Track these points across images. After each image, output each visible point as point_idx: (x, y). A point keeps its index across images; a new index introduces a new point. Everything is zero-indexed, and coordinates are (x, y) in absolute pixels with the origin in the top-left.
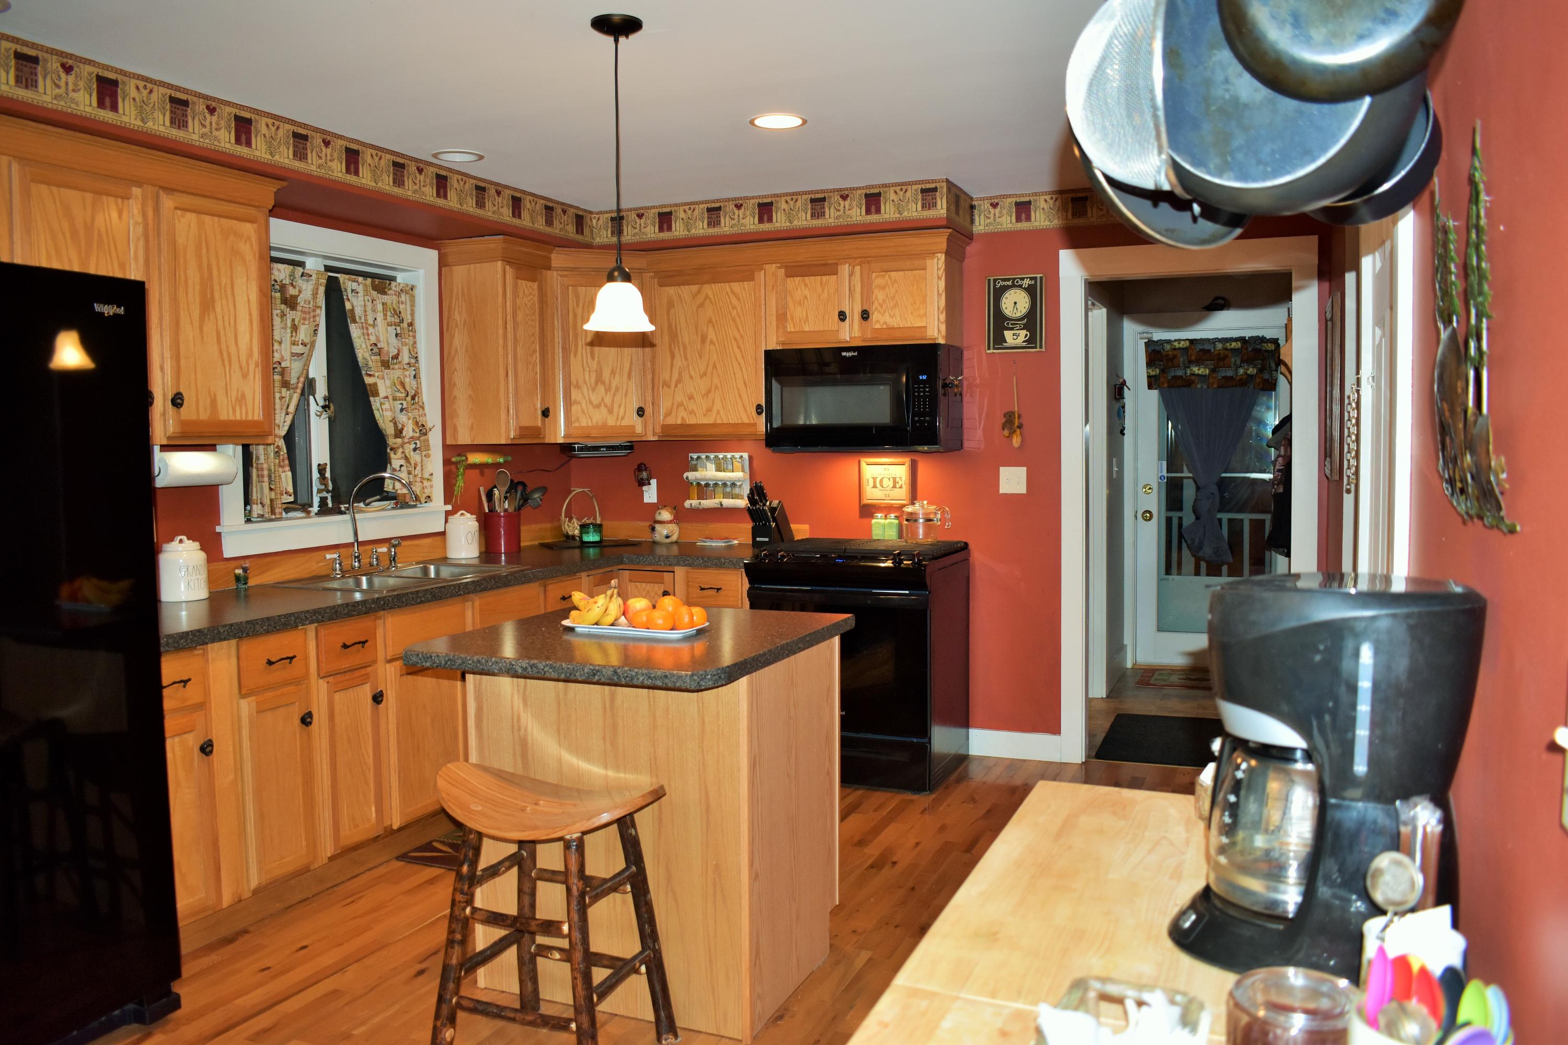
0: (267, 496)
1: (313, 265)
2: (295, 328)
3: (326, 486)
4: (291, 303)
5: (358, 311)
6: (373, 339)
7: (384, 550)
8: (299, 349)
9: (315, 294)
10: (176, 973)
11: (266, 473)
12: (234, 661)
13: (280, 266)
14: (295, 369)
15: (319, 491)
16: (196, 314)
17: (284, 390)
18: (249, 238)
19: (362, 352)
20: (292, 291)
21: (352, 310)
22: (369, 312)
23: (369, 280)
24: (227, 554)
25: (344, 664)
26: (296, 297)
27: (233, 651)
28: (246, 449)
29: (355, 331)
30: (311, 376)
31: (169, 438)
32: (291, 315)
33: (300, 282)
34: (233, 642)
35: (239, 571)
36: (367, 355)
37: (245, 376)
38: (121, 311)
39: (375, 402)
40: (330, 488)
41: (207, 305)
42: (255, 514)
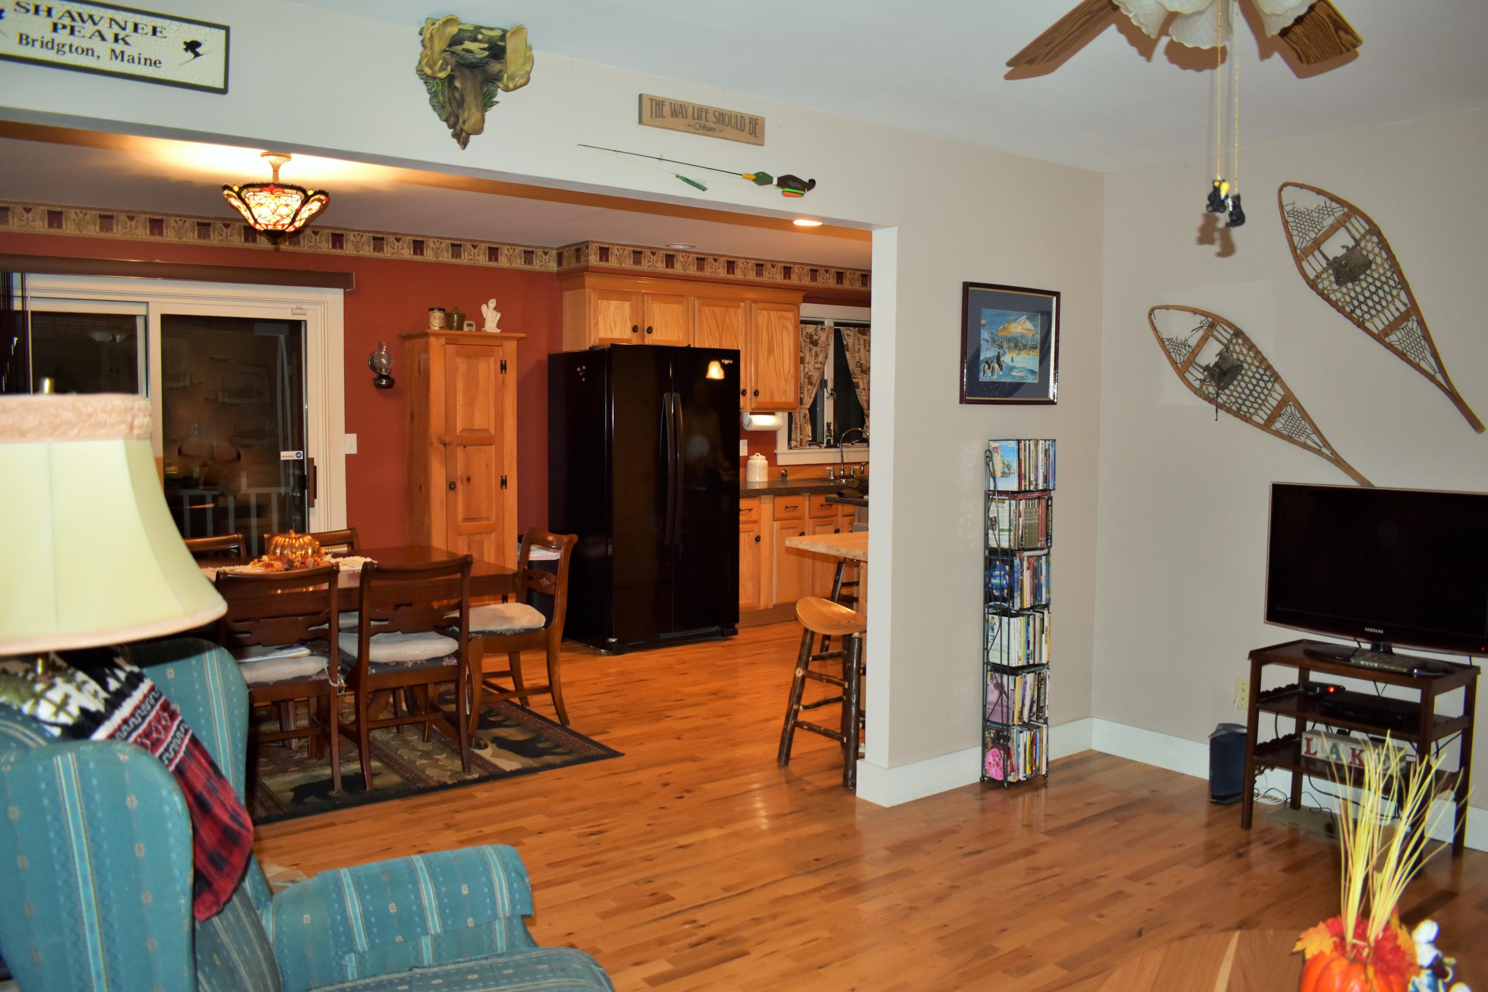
0: (799, 437)
1: (828, 323)
2: (817, 355)
3: (830, 433)
4: (815, 343)
5: (850, 345)
6: (857, 359)
7: (857, 467)
8: (818, 366)
9: (827, 338)
10: (737, 621)
11: (799, 426)
12: (772, 505)
13: (810, 326)
14: (816, 376)
15: (827, 436)
16: (766, 354)
17: (809, 386)
18: (790, 319)
19: (852, 366)
20: (815, 337)
21: (847, 345)
22: (856, 344)
23: (857, 329)
24: (780, 462)
25: (821, 513)
26: (818, 340)
27: (772, 500)
28: (790, 415)
29: (848, 355)
30: (825, 378)
31: (752, 409)
32: (815, 349)
33: (820, 333)
34: (772, 496)
35: (783, 472)
36: (854, 368)
37: (786, 381)
38: (731, 362)
39: (858, 391)
40: (833, 434)
41: (771, 350)
42: (793, 446)
